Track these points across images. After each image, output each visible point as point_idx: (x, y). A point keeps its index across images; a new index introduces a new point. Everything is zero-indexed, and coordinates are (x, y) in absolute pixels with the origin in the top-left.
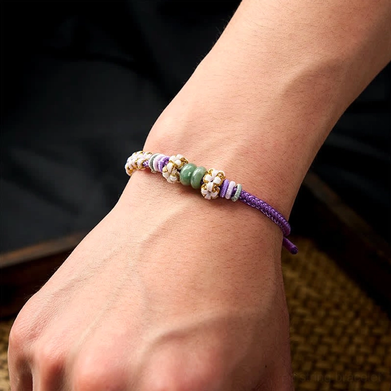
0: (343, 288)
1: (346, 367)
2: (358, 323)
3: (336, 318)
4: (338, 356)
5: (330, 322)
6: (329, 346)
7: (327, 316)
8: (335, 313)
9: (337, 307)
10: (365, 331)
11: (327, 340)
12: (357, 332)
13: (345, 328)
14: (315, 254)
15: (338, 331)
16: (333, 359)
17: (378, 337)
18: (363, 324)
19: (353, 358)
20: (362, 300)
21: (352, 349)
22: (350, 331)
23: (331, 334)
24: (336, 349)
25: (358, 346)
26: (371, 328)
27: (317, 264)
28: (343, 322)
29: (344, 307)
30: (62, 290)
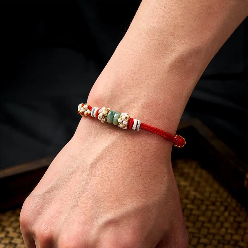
0: (217, 192)
1: (219, 242)
2: (226, 214)
3: (213, 211)
4: (214, 235)
5: (209, 213)
6: (208, 229)
7: (207, 209)
8: (212, 207)
9: (214, 204)
10: (232, 219)
11: (207, 225)
12: (226, 220)
13: (218, 217)
14: (199, 170)
15: (214, 219)
16: (211, 237)
17: (240, 223)
18: (230, 215)
19: (223, 236)
20: (229, 200)
21: (223, 231)
22: (222, 219)
23: (210, 221)
24: (213, 231)
25: (227, 229)
26: (235, 217)
27: (200, 176)
28: (217, 213)
29: (218, 204)
30: (46, 193)
